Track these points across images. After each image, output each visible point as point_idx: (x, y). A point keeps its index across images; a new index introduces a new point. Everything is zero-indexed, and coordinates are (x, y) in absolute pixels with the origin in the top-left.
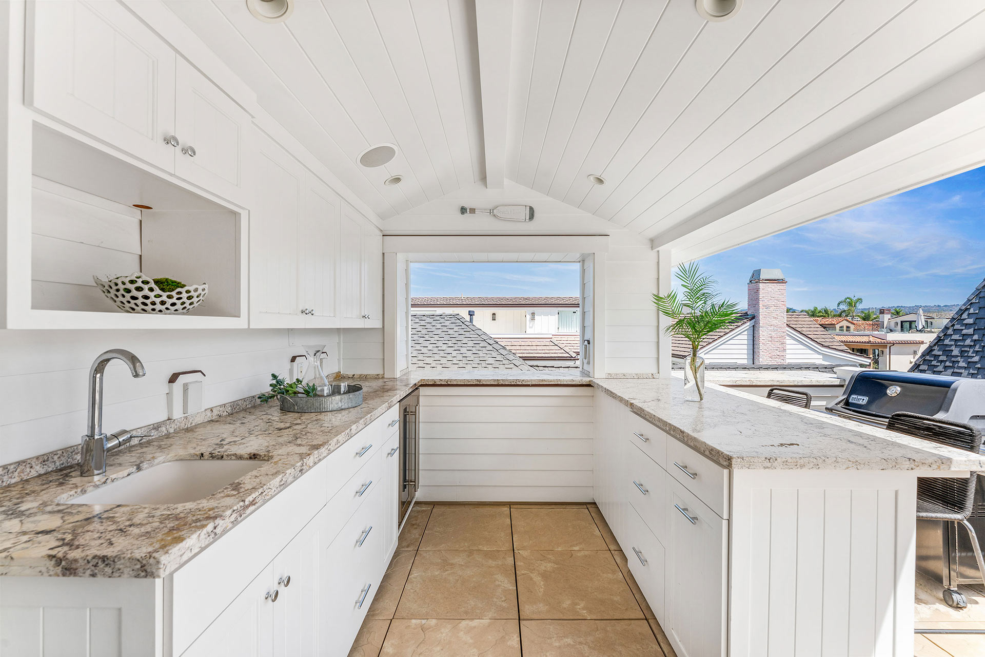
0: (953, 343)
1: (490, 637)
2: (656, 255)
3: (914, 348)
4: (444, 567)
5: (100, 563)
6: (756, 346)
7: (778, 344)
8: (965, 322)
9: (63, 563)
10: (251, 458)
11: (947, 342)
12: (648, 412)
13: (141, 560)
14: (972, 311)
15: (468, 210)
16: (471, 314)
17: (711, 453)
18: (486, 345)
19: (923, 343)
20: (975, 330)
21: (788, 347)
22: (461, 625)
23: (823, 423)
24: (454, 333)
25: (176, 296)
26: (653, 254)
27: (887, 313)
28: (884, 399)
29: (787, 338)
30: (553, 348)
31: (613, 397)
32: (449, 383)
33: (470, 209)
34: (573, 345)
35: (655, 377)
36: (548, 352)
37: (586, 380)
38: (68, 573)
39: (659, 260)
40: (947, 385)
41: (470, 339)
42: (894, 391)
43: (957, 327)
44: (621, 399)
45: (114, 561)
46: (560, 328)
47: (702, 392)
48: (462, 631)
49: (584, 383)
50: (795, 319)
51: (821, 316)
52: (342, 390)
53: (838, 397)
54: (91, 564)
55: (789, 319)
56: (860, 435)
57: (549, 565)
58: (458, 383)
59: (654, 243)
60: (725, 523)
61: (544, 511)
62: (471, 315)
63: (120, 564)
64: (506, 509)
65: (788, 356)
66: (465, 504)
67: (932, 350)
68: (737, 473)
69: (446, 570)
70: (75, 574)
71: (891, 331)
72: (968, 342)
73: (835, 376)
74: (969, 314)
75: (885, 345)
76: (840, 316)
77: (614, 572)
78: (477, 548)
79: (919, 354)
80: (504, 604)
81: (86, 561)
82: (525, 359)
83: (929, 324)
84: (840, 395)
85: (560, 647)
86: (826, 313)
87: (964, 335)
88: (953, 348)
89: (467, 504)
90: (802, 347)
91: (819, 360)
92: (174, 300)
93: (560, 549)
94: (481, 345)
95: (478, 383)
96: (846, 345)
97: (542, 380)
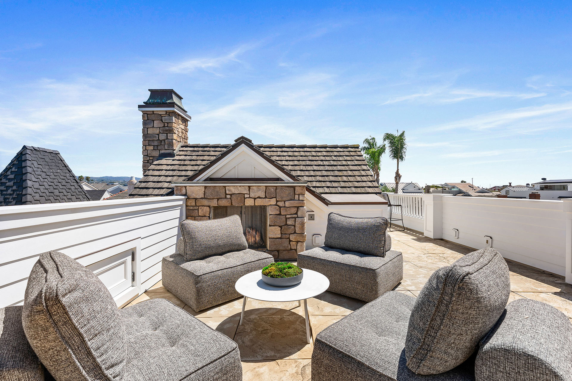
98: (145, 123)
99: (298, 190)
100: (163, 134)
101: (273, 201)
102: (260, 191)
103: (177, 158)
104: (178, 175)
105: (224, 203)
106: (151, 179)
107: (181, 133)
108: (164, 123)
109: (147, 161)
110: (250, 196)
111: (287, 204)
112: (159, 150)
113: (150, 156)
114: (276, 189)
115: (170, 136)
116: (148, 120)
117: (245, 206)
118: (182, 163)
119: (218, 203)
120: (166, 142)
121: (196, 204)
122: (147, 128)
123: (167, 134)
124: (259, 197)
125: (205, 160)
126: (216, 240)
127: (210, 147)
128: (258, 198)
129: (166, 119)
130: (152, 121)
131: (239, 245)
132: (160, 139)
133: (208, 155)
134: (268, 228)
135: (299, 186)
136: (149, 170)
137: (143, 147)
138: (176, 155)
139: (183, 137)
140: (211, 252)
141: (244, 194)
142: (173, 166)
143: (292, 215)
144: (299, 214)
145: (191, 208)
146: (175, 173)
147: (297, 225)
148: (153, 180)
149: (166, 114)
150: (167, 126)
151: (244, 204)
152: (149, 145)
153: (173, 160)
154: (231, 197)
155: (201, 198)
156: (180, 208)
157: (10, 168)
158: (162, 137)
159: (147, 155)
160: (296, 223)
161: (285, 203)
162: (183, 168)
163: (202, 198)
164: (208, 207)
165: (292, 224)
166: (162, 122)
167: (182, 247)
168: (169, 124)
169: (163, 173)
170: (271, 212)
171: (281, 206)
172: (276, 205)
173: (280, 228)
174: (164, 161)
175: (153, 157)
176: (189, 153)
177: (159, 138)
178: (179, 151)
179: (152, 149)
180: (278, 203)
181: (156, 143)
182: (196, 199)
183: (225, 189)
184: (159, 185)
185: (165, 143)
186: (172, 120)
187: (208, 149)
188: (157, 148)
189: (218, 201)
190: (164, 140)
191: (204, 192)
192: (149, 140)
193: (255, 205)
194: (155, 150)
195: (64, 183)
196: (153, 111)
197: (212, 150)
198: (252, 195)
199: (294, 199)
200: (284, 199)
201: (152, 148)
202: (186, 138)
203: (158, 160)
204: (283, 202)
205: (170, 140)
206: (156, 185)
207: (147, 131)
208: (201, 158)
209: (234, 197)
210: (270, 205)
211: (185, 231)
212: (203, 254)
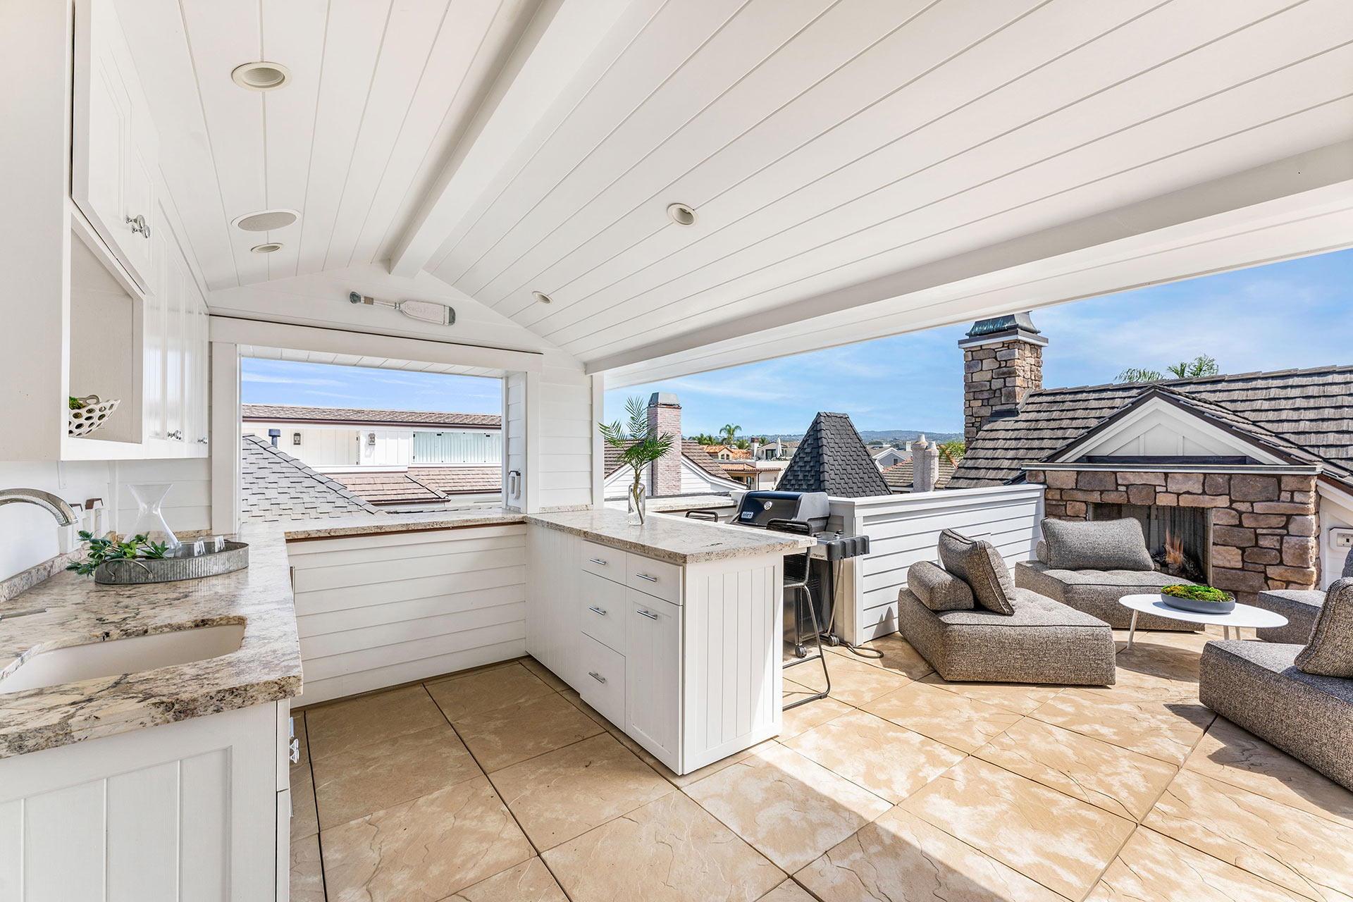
0: (799, 469)
1: (459, 798)
2: (589, 379)
3: (774, 475)
4: (364, 764)
5: (227, 695)
6: (654, 476)
7: (674, 473)
8: (806, 451)
9: (176, 706)
10: (197, 626)
11: (796, 468)
12: (606, 536)
13: (279, 682)
14: (809, 442)
15: (362, 299)
16: (274, 435)
17: (669, 557)
18: (314, 483)
19: (780, 470)
20: (811, 457)
21: (683, 476)
22: (419, 803)
23: (731, 530)
24: (248, 465)
25: (86, 415)
26: (587, 378)
27: (757, 442)
28: (763, 513)
29: (682, 467)
30: (409, 486)
31: (560, 530)
32: (333, 534)
33: (365, 297)
34: (438, 481)
35: (589, 508)
36: (402, 492)
37: (518, 517)
38: (182, 715)
39: (592, 385)
40: (796, 498)
41: (282, 475)
42: (768, 505)
43: (801, 455)
44: (571, 531)
45: (246, 690)
46: (417, 457)
47: (643, 518)
48: (423, 806)
49: (517, 520)
50: (688, 447)
51: (706, 444)
52: (196, 550)
53: (732, 516)
54: (215, 700)
55: (684, 447)
56: (754, 534)
57: (498, 723)
58: (347, 533)
59: (589, 367)
60: (681, 608)
61: (470, 678)
62: (274, 437)
63: (253, 692)
64: (419, 688)
65: (682, 486)
66: (355, 698)
67: (787, 476)
68: (689, 567)
69: (370, 766)
70: (193, 715)
71: (759, 459)
72: (808, 468)
73: (730, 498)
74: (808, 444)
75: (755, 473)
76: (721, 443)
77: (567, 708)
78: (399, 735)
79: (779, 480)
80: (462, 769)
81: (208, 698)
82: (377, 503)
83: (784, 453)
84: (735, 513)
85: (536, 778)
86: (710, 441)
87: (805, 462)
88: (799, 473)
89: (358, 697)
90: (696, 476)
91: (707, 488)
92: (82, 421)
93: (504, 706)
94: (305, 484)
95: (379, 531)
96: (728, 473)
97: (467, 521)
98: (968, 365)
99: (1287, 484)
100: (999, 380)
101: (1223, 501)
102: (1190, 482)
103: (1022, 417)
104: (1026, 446)
105: (1112, 498)
106: (982, 453)
107: (1029, 373)
108: (999, 361)
109: (971, 425)
110: (1167, 489)
111: (1258, 507)
112: (992, 406)
113: (977, 415)
114: (1230, 480)
115: (1009, 382)
116: (973, 361)
117: (1158, 506)
118: (1033, 425)
119: (1101, 498)
120: (1003, 392)
121: (1061, 497)
122: (972, 373)
123: (1005, 379)
124: (1188, 493)
125: (1079, 419)
126: (1095, 548)
127: (1089, 392)
128: (1184, 493)
129: (1002, 355)
130: (980, 362)
131: (1136, 562)
132: (993, 388)
133: (1083, 409)
134: (1212, 550)
135: (1292, 475)
136: (977, 440)
137: (965, 404)
138: (1022, 412)
139: (1033, 378)
140: (1086, 564)
141: (1155, 486)
142: (1016, 432)
143: (1274, 530)
144: (1293, 528)
145: (1054, 503)
146: (1020, 444)
147: (1286, 549)
148: (985, 455)
149: (1003, 347)
150: (1005, 367)
151: (1155, 503)
152: (974, 399)
153: (1017, 421)
154: (1127, 489)
155: (1070, 489)
156: (1036, 501)
157: (807, 440)
158: (997, 384)
159: (972, 416)
160: (1284, 545)
161: (1252, 506)
162: (1036, 434)
163: (1072, 489)
164: (1083, 504)
165: (1272, 547)
166: (997, 360)
167: (1044, 553)
168: (1008, 362)
169: (1000, 444)
170: (1218, 520)
171: (1244, 510)
172: (1230, 507)
173: (1240, 552)
174: (1000, 424)
175: (981, 417)
176: (1045, 407)
177: (990, 386)
178: (1026, 404)
179: (981, 404)
180: (1234, 505)
181: (986, 395)
182: (1062, 490)
183: (1116, 476)
184: (996, 464)
185: (1001, 393)
186: (1014, 355)
187: (1084, 396)
188: (988, 403)
189: (1101, 495)
190: (1000, 389)
191: (1077, 480)
192: (974, 392)
193: (1178, 505)
194: (985, 406)
195: (855, 457)
196: (981, 346)
197: (1092, 398)
198: (1173, 487)
199: (1279, 499)
200: (1251, 498)
201: (979, 403)
202: (1039, 378)
203: (990, 422)
204: (1249, 504)
205: (1010, 388)
206: (990, 464)
207: (972, 378)
208: (1070, 414)
209: (1133, 490)
210: (1215, 507)
211: (1048, 531)
212: (1075, 564)
